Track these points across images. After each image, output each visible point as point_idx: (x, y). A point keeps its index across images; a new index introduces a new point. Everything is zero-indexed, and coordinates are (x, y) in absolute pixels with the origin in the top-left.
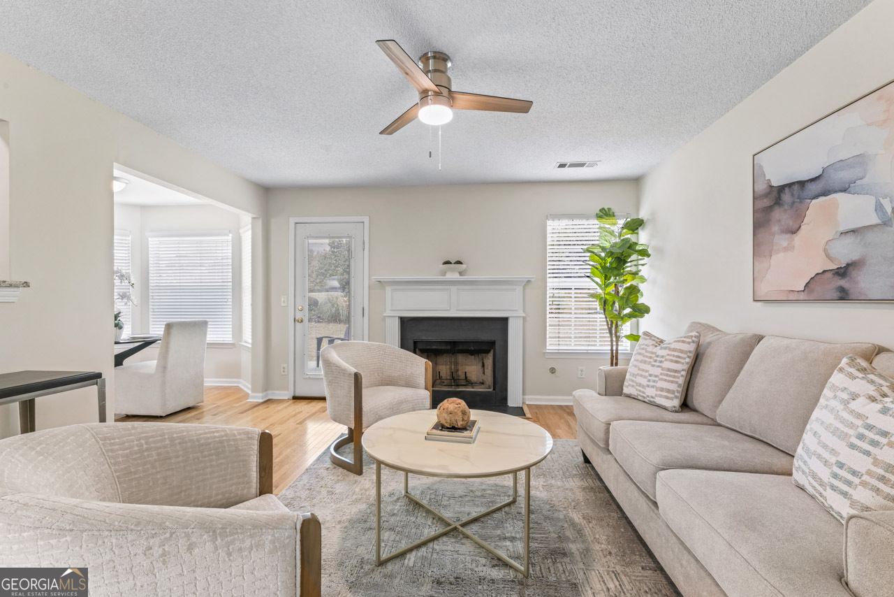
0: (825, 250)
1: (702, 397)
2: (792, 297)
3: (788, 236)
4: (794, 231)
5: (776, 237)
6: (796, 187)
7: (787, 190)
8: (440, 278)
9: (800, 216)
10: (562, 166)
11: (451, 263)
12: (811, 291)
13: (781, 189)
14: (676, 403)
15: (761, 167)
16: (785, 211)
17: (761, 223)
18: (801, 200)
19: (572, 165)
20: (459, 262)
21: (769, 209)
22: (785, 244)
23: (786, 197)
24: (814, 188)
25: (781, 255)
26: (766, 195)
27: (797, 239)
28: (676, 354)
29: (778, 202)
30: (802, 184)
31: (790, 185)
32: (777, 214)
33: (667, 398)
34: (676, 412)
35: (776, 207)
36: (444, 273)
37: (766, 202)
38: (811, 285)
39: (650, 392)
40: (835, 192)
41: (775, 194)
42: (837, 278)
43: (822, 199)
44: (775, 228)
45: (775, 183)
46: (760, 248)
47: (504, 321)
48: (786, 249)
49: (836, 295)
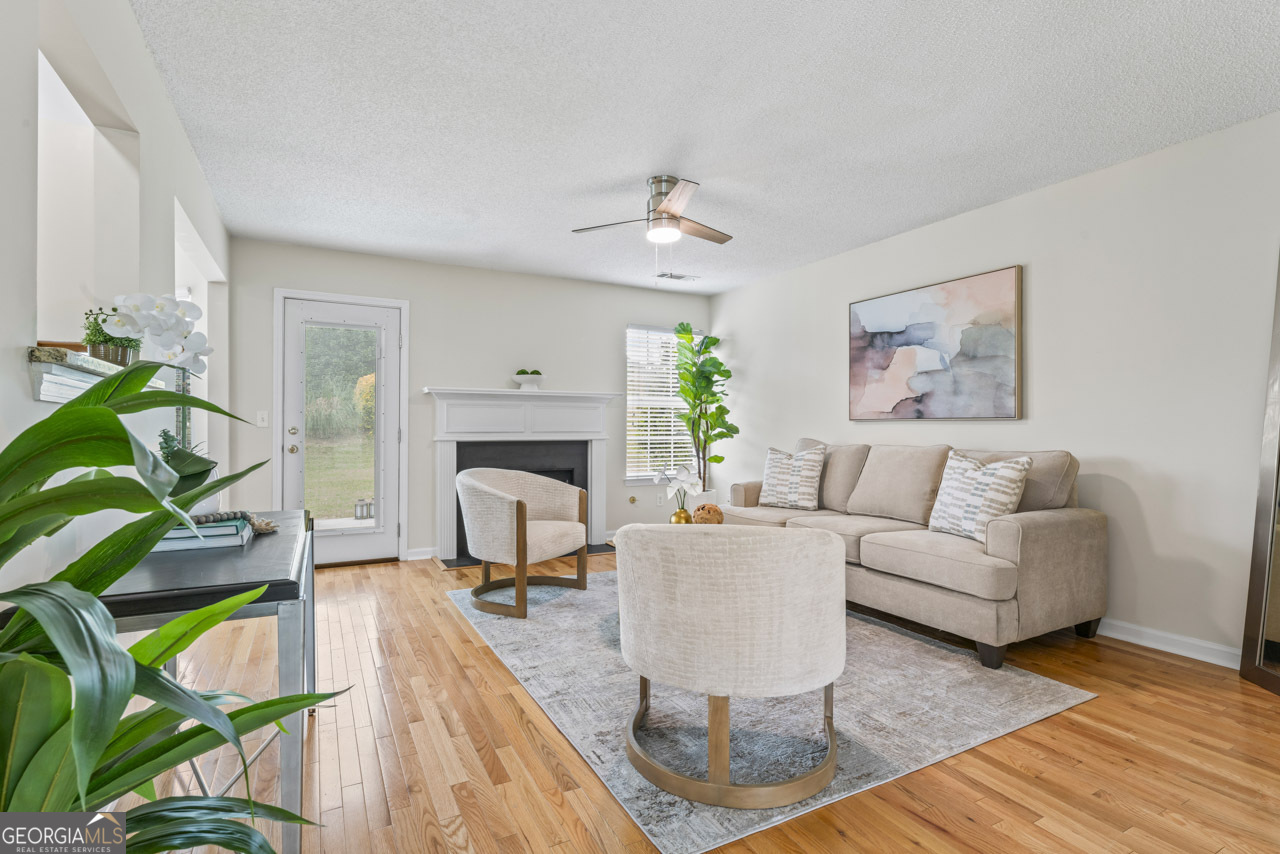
0: (907, 384)
1: (833, 494)
2: (883, 416)
3: (880, 371)
4: (884, 368)
5: (870, 371)
6: (886, 336)
7: (878, 336)
8: (516, 392)
9: (889, 358)
10: (663, 275)
11: (527, 373)
12: (897, 413)
13: (874, 335)
14: (815, 503)
15: (856, 315)
16: (877, 352)
17: (856, 358)
18: (890, 346)
19: (672, 276)
20: (536, 373)
21: (864, 349)
22: (877, 377)
23: (878, 341)
24: (899, 339)
25: (874, 385)
26: (861, 338)
27: (887, 374)
28: (811, 463)
29: (871, 344)
30: (891, 334)
31: (881, 333)
32: (870, 353)
33: (809, 500)
34: (815, 510)
35: (870, 348)
36: (519, 386)
37: (861, 343)
38: (897, 408)
39: (793, 497)
40: (914, 344)
41: (868, 338)
42: (915, 404)
43: (905, 347)
44: (869, 364)
45: (870, 329)
46: (855, 379)
47: (584, 445)
48: (877, 381)
49: (916, 415)
